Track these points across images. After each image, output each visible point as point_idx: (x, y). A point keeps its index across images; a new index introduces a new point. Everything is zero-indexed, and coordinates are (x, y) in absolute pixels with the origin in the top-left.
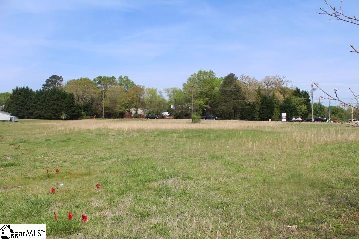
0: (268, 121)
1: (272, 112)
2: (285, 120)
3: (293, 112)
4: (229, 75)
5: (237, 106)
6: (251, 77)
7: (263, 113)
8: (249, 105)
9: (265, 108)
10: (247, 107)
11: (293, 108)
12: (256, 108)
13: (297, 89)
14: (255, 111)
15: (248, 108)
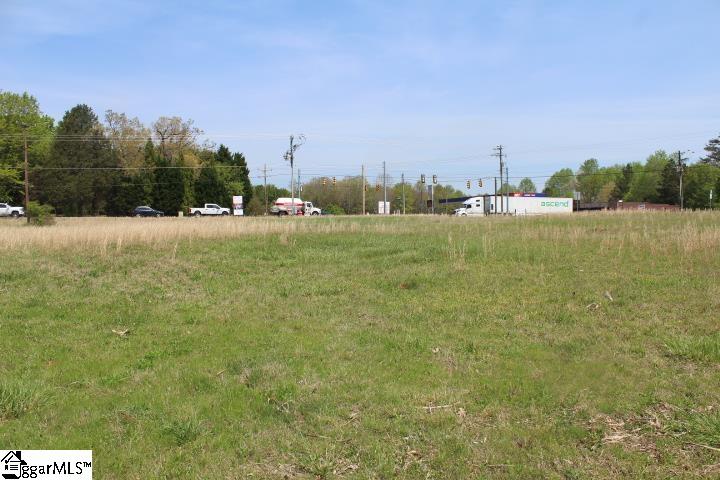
0: (177, 215)
1: (180, 197)
2: (241, 212)
3: (221, 197)
4: (74, 110)
5: (101, 183)
6: (129, 117)
7: (162, 199)
8: (128, 180)
9: (165, 188)
10: (124, 185)
11: (220, 189)
12: (145, 188)
13: (222, 148)
14: (142, 194)
15: (126, 189)
